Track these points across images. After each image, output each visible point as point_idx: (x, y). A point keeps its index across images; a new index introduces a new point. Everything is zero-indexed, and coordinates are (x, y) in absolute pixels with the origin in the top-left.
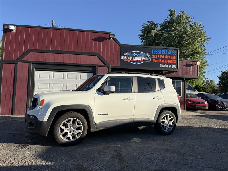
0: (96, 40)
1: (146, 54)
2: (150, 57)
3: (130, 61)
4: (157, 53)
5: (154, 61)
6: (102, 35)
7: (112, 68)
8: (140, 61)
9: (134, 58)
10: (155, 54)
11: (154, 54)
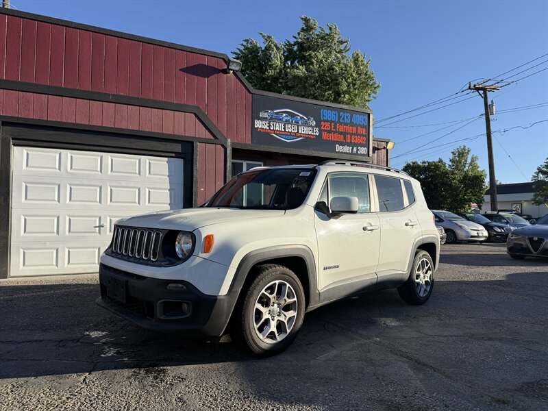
0: (191, 70)
1: (309, 119)
2: (316, 126)
3: (275, 133)
4: (329, 119)
5: (325, 136)
6: (205, 61)
7: (233, 148)
8: (296, 136)
9: (283, 127)
10: (327, 121)
11: (324, 121)
